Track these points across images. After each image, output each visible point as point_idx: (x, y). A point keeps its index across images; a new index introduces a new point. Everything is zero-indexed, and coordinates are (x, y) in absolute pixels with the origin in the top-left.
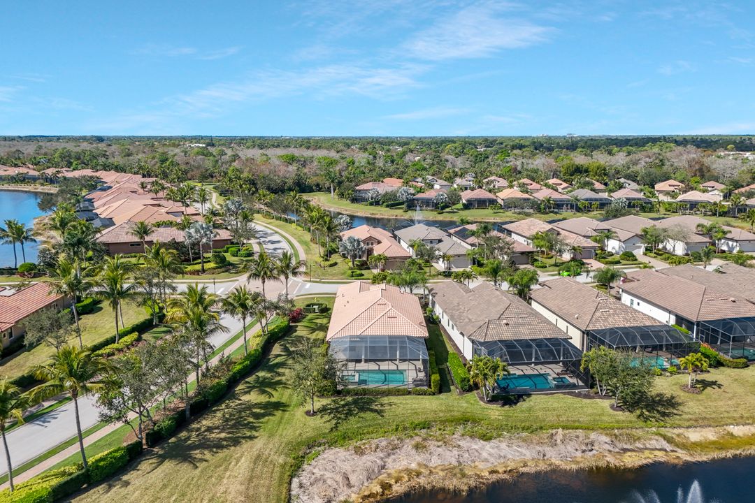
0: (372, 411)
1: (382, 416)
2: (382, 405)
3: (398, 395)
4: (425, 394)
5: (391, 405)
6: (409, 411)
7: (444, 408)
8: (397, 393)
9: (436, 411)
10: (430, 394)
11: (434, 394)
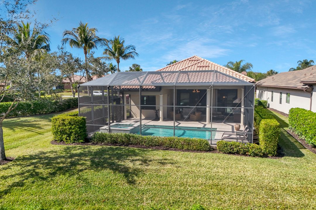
0: (116, 168)
1: (132, 182)
2: (145, 162)
3: (188, 150)
4: (245, 154)
5: (163, 164)
6: (200, 181)
7: (295, 185)
8: (186, 147)
9: (272, 189)
10: (255, 155)
11: (265, 156)
